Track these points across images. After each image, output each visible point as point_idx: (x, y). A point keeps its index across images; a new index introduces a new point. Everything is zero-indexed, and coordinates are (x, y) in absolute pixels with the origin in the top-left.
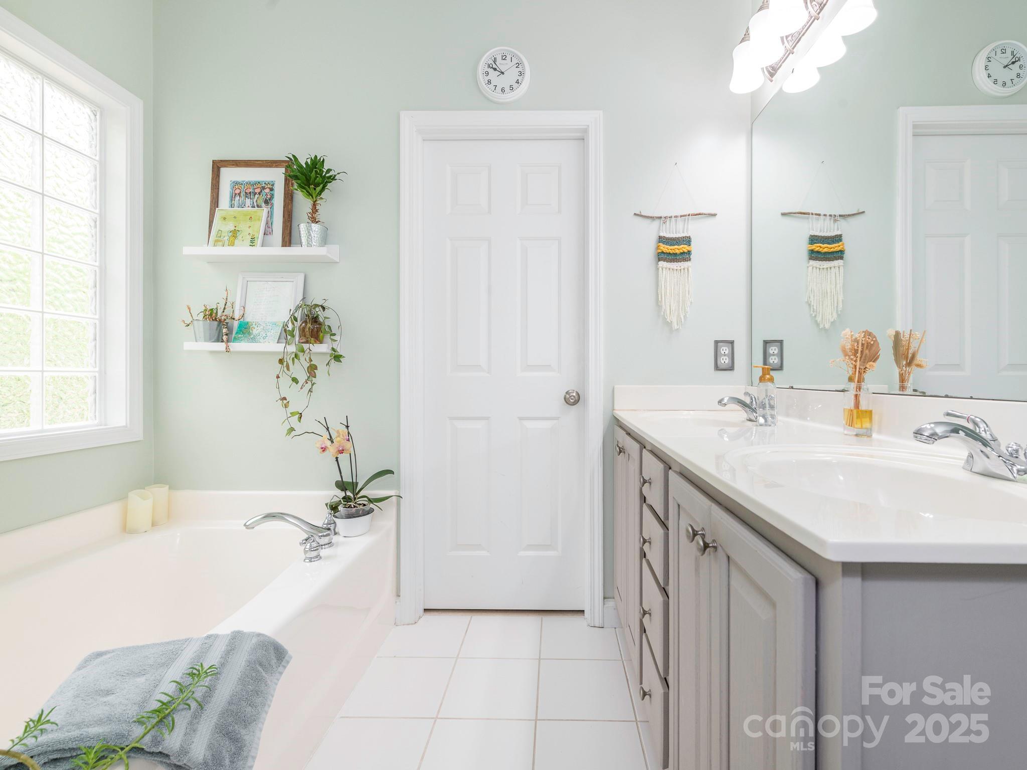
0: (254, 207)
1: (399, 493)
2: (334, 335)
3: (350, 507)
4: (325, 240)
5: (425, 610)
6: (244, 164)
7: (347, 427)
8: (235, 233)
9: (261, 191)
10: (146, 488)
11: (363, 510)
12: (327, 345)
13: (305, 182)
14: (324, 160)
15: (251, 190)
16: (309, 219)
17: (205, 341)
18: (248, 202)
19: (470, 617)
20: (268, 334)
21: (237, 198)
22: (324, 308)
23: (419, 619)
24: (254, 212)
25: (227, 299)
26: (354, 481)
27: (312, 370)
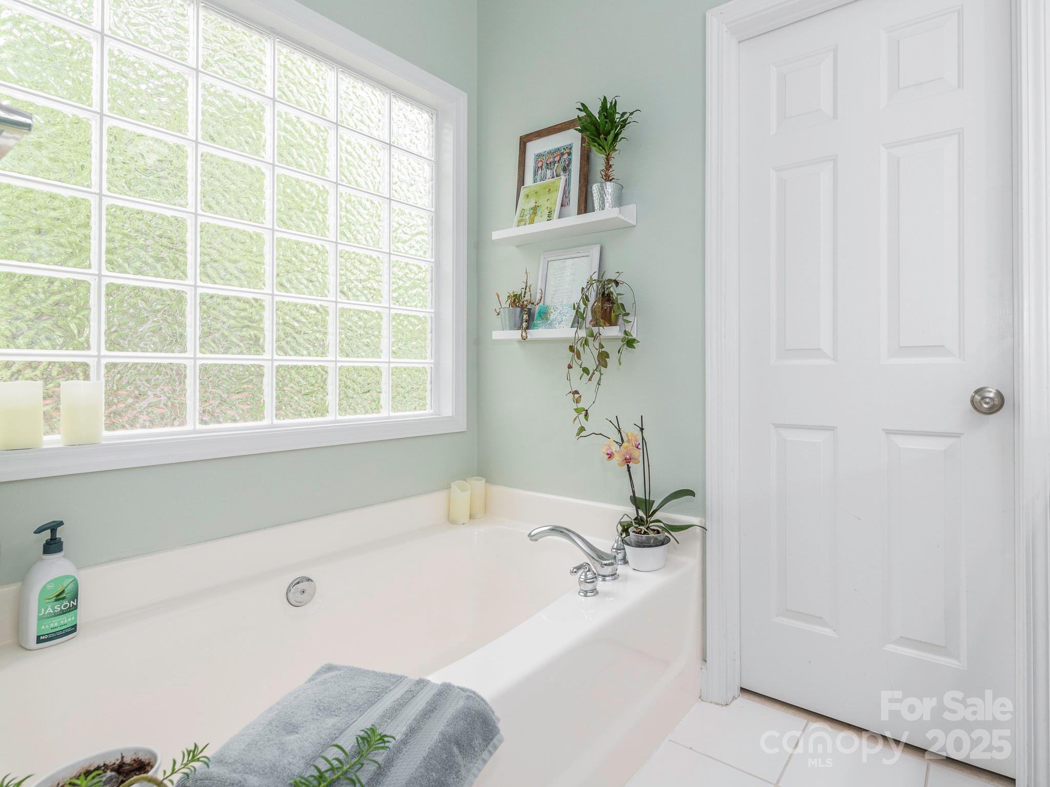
0: (554, 178)
1: (705, 522)
2: (628, 314)
3: (639, 533)
4: (620, 201)
5: (743, 690)
6: (546, 132)
7: (642, 429)
8: (535, 210)
9: (560, 158)
10: (467, 480)
11: (656, 539)
12: (618, 327)
13: (595, 133)
14: (616, 101)
15: (552, 160)
16: (603, 178)
17: (511, 329)
18: (549, 172)
19: (806, 721)
20: (564, 318)
21: (540, 172)
22: (617, 283)
23: (733, 700)
24: (554, 182)
25: (527, 282)
26: (647, 498)
27: (603, 358)
